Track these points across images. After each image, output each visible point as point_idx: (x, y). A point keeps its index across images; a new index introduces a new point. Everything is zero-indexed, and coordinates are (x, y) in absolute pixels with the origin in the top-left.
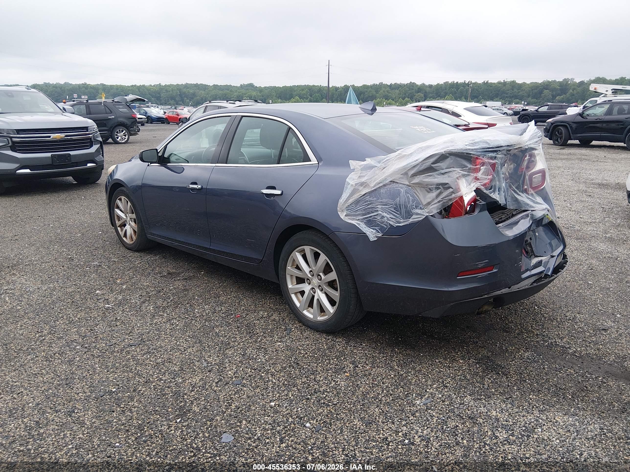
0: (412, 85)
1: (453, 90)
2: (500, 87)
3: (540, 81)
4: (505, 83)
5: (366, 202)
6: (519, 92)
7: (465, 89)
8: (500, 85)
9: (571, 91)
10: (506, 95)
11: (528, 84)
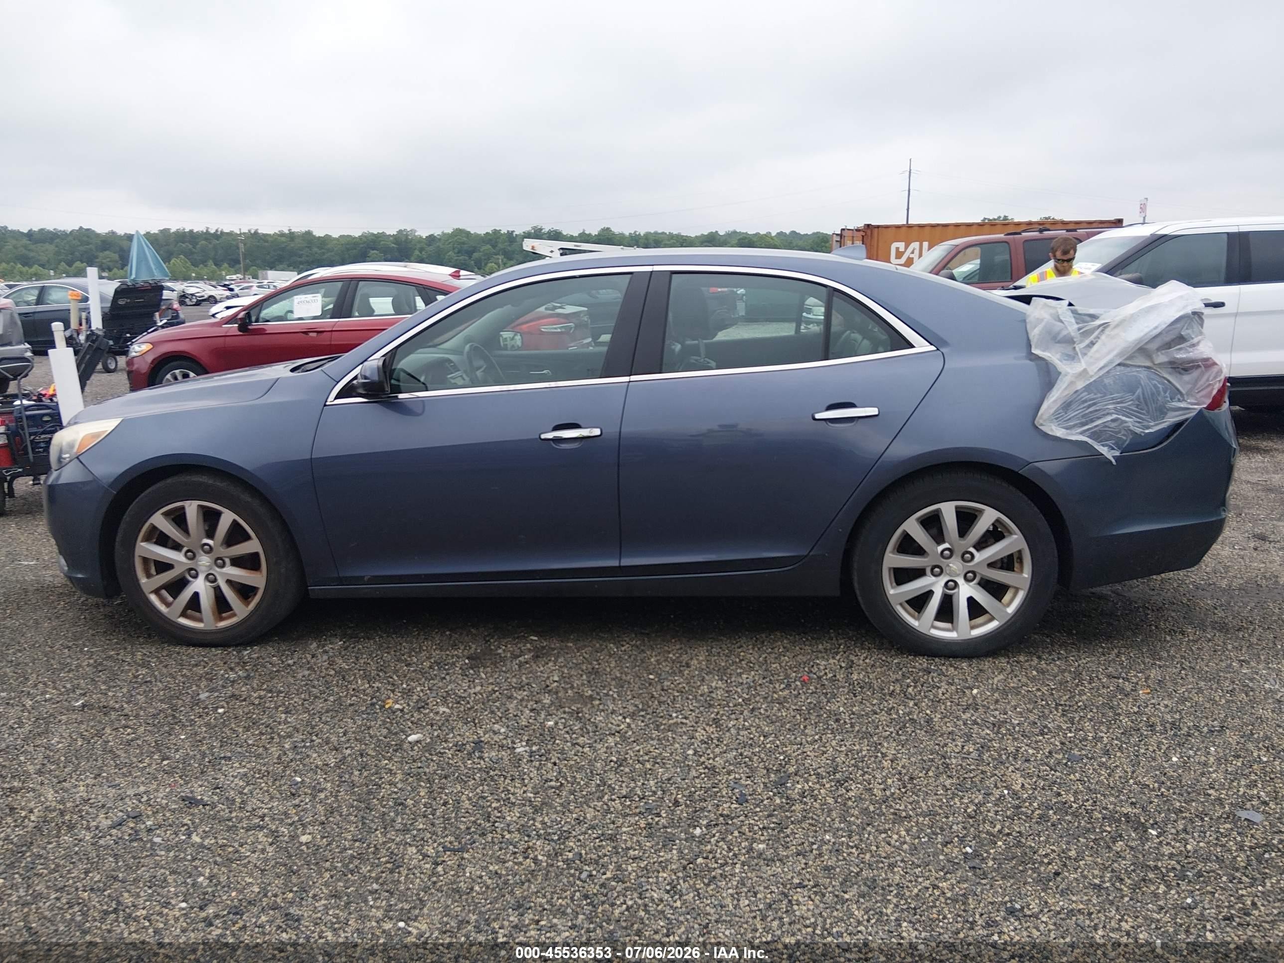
0: (84, 236)
1: (184, 245)
2: (283, 242)
3: (357, 234)
4: (292, 236)
5: (1085, 401)
6: (324, 254)
7: (210, 246)
8: (283, 239)
9: (417, 252)
10: (299, 259)
11: (335, 239)
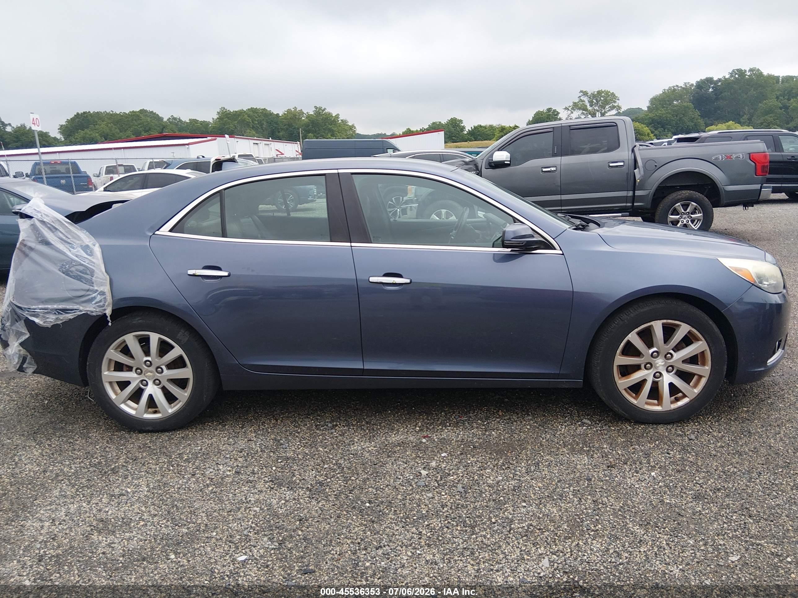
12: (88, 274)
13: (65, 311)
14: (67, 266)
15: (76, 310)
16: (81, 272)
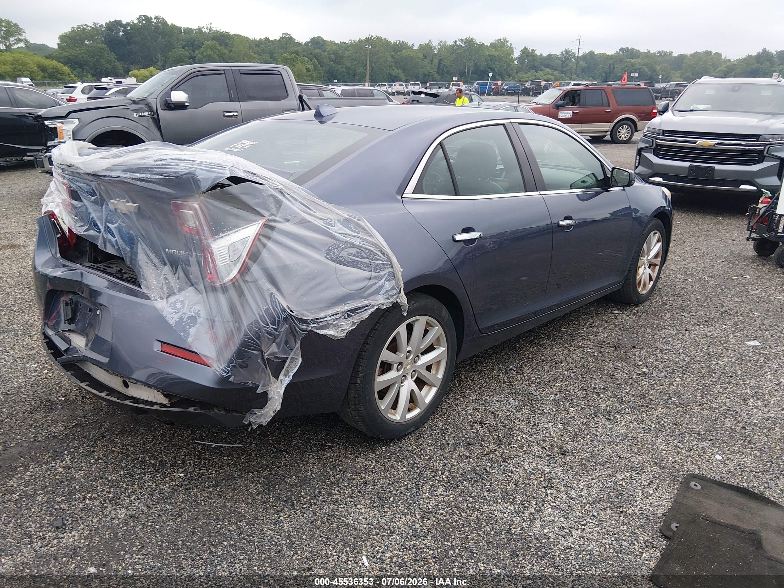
12: (364, 258)
13: (354, 311)
14: (335, 251)
15: (367, 306)
16: (355, 256)
